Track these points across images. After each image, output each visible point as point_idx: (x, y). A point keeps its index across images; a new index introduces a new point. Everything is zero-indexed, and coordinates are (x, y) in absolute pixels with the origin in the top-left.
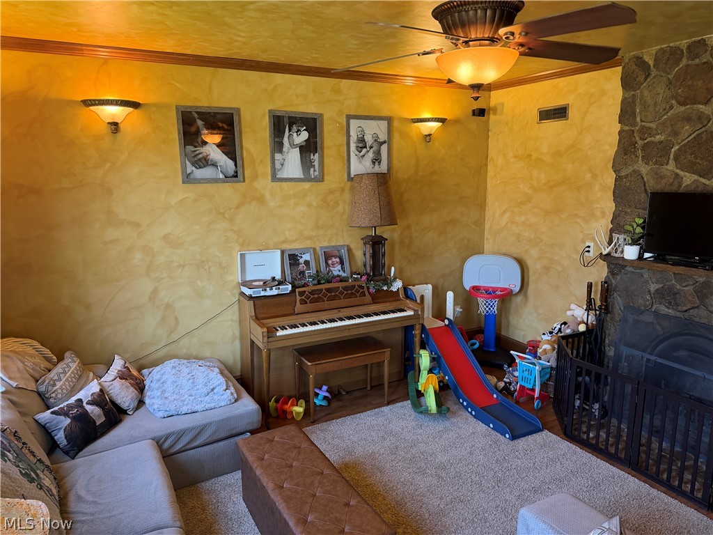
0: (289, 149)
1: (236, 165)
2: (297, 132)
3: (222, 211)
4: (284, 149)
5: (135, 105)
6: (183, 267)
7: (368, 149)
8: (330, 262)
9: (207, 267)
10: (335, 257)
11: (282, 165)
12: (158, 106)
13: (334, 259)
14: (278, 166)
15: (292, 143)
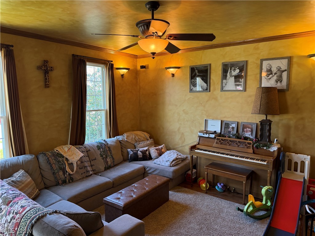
0: (229, 78)
1: (207, 86)
2: (234, 70)
3: (201, 102)
4: (227, 78)
5: (179, 68)
6: (188, 121)
7: (274, 75)
8: (245, 130)
9: (195, 123)
10: (249, 128)
11: (226, 85)
12: (185, 67)
13: (248, 129)
14: (224, 85)
15: (231, 75)
